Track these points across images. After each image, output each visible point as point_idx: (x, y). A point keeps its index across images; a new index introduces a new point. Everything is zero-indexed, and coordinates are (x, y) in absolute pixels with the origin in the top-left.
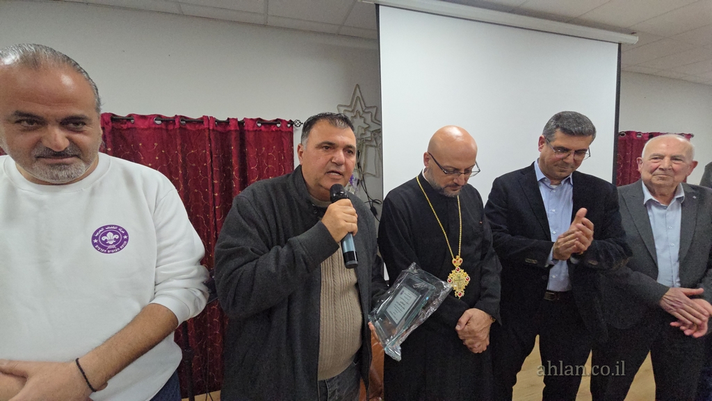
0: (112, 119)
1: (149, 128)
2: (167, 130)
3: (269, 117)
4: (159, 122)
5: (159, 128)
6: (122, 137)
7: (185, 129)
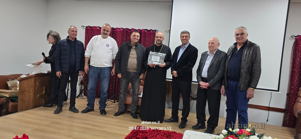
0: (113, 29)
1: (120, 31)
2: (124, 32)
3: (149, 29)
4: (122, 30)
5: (122, 31)
6: (114, 33)
7: (128, 32)
